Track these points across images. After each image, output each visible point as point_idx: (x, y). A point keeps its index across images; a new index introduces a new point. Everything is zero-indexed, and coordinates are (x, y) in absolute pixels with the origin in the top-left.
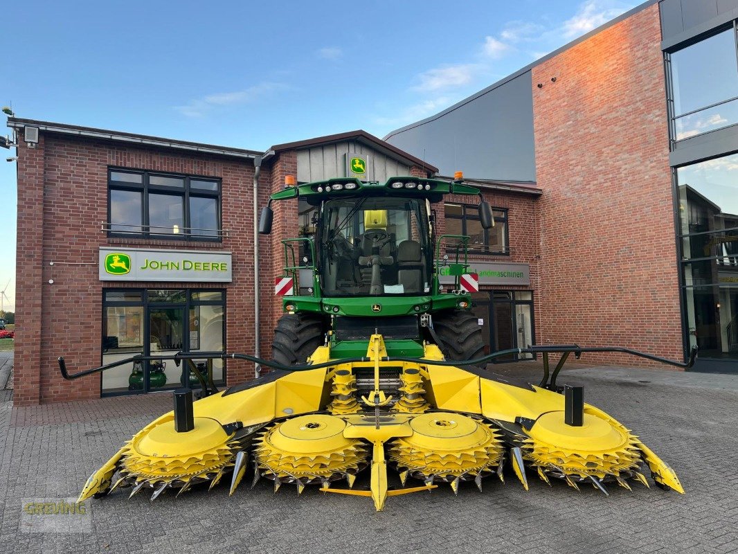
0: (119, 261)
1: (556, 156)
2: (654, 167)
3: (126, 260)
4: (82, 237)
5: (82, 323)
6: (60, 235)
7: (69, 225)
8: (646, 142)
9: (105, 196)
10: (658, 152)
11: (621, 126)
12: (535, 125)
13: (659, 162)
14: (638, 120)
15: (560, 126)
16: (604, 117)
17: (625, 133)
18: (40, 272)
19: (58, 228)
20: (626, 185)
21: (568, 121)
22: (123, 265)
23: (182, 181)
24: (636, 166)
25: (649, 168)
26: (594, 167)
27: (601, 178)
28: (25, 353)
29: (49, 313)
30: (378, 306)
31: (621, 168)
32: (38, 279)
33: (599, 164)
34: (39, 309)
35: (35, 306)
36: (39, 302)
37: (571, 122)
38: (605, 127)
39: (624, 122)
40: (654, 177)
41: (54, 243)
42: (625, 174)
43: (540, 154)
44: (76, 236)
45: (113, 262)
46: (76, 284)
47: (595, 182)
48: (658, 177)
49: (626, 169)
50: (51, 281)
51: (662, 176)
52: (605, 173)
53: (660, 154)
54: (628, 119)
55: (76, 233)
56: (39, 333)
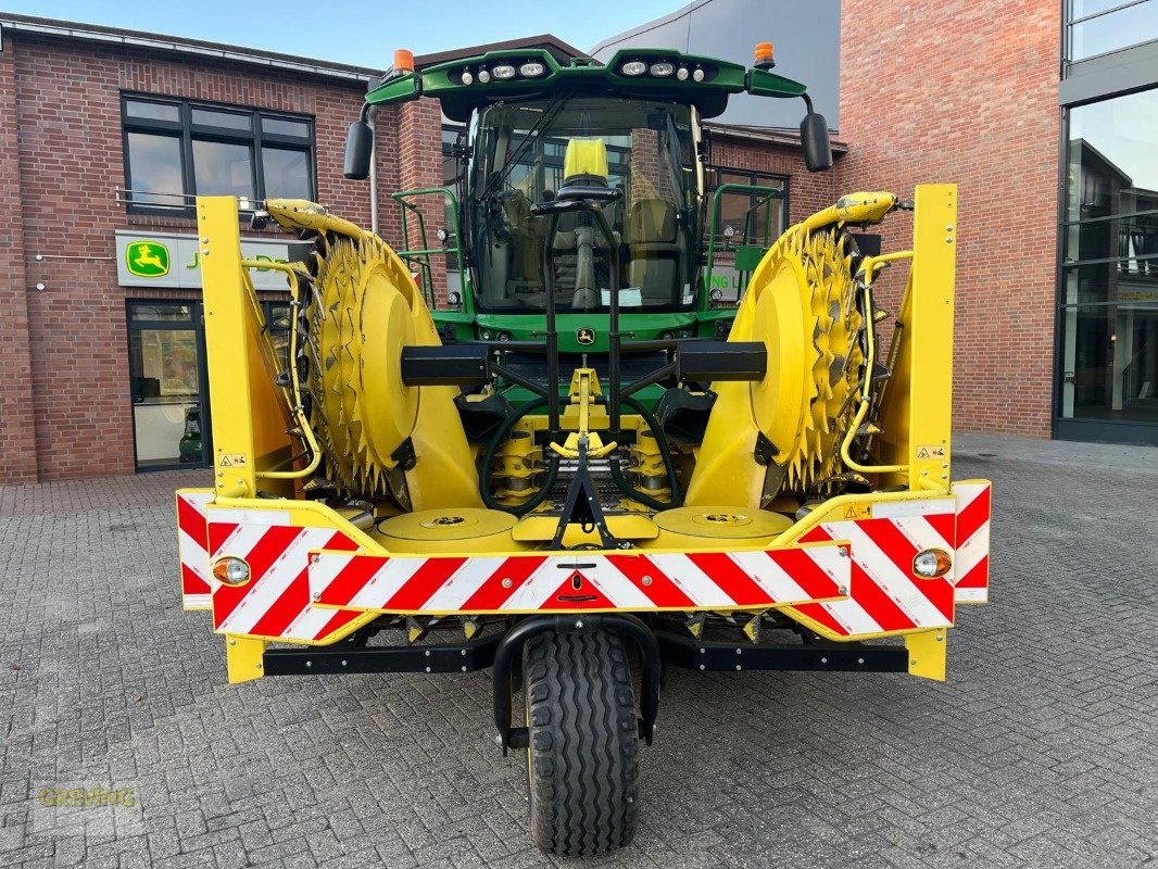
0: (149, 255)
1: (874, 86)
2: (1034, 105)
3: (160, 253)
4: (86, 212)
5: (96, 356)
6: (47, 210)
7: (63, 193)
8: (1022, 62)
9: (118, 143)
10: (1040, 81)
11: (985, 34)
12: (843, 31)
13: (1041, 96)
14: (1013, 24)
15: (883, 34)
16: (958, 18)
17: (990, 46)
18: (20, 270)
19: (45, 197)
20: (986, 136)
21: (897, 25)
22: (156, 261)
23: (246, 119)
24: (1006, 103)
25: (1024, 107)
26: (936, 105)
27: (945, 125)
28: (8, 401)
29: (41, 339)
30: (589, 333)
31: (979, 107)
32: (19, 282)
33: (945, 99)
34: (25, 332)
35: (18, 326)
36: (24, 320)
37: (903, 26)
38: (958, 35)
39: (990, 27)
40: (1032, 123)
41: (40, 223)
42: (987, 118)
43: (849, 82)
44: (76, 212)
45: (139, 256)
46: (80, 291)
47: (936, 131)
48: (1037, 124)
49: (987, 109)
50: (41, 287)
51: (1046, 121)
52: (954, 116)
53: (1044, 84)
54: (997, 21)
55: (74, 206)
56: (28, 371)
